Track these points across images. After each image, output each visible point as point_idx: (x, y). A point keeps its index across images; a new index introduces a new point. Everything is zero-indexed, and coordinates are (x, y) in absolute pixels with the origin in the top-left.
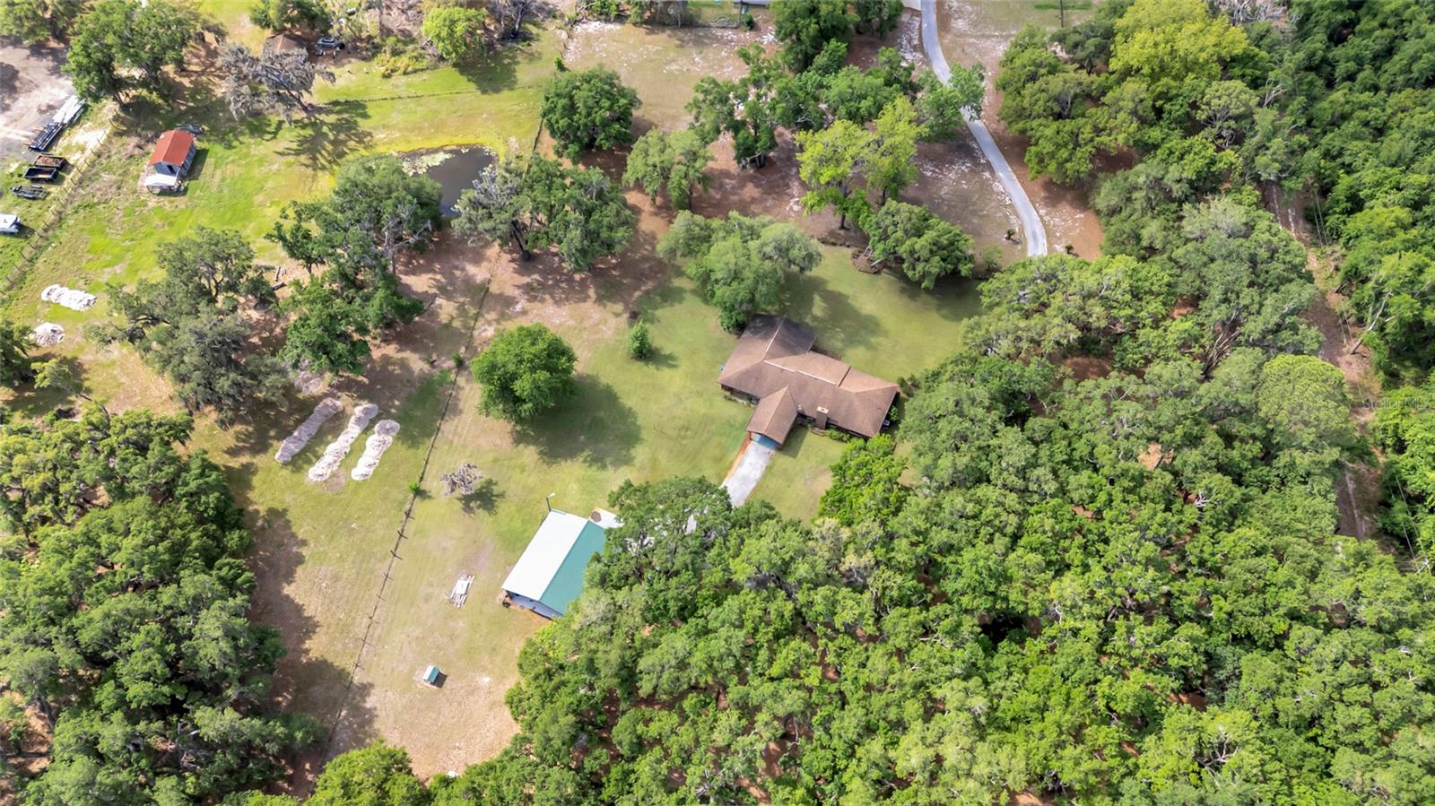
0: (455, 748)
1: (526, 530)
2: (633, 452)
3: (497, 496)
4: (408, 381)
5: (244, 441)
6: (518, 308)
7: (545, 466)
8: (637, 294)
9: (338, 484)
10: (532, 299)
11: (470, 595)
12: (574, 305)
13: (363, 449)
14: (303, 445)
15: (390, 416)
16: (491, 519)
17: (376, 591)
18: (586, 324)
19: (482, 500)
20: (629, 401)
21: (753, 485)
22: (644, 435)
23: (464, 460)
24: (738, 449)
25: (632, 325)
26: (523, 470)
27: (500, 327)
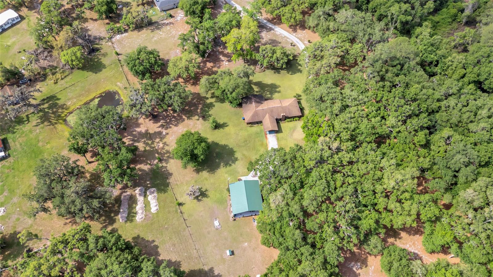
0: (252, 268)
1: (222, 196)
3: (205, 191)
4: (147, 174)
5: (104, 223)
6: (164, 133)
7: (213, 175)
8: (199, 110)
9: (150, 217)
10: (167, 128)
11: (221, 224)
12: (182, 124)
13: (149, 202)
14: (127, 213)
15: (149, 188)
16: (209, 199)
17: (191, 241)
19: (202, 195)
20: (222, 142)
22: (235, 149)
23: (186, 187)
24: (265, 139)
25: (205, 120)
26: (207, 180)
27: (163, 142)
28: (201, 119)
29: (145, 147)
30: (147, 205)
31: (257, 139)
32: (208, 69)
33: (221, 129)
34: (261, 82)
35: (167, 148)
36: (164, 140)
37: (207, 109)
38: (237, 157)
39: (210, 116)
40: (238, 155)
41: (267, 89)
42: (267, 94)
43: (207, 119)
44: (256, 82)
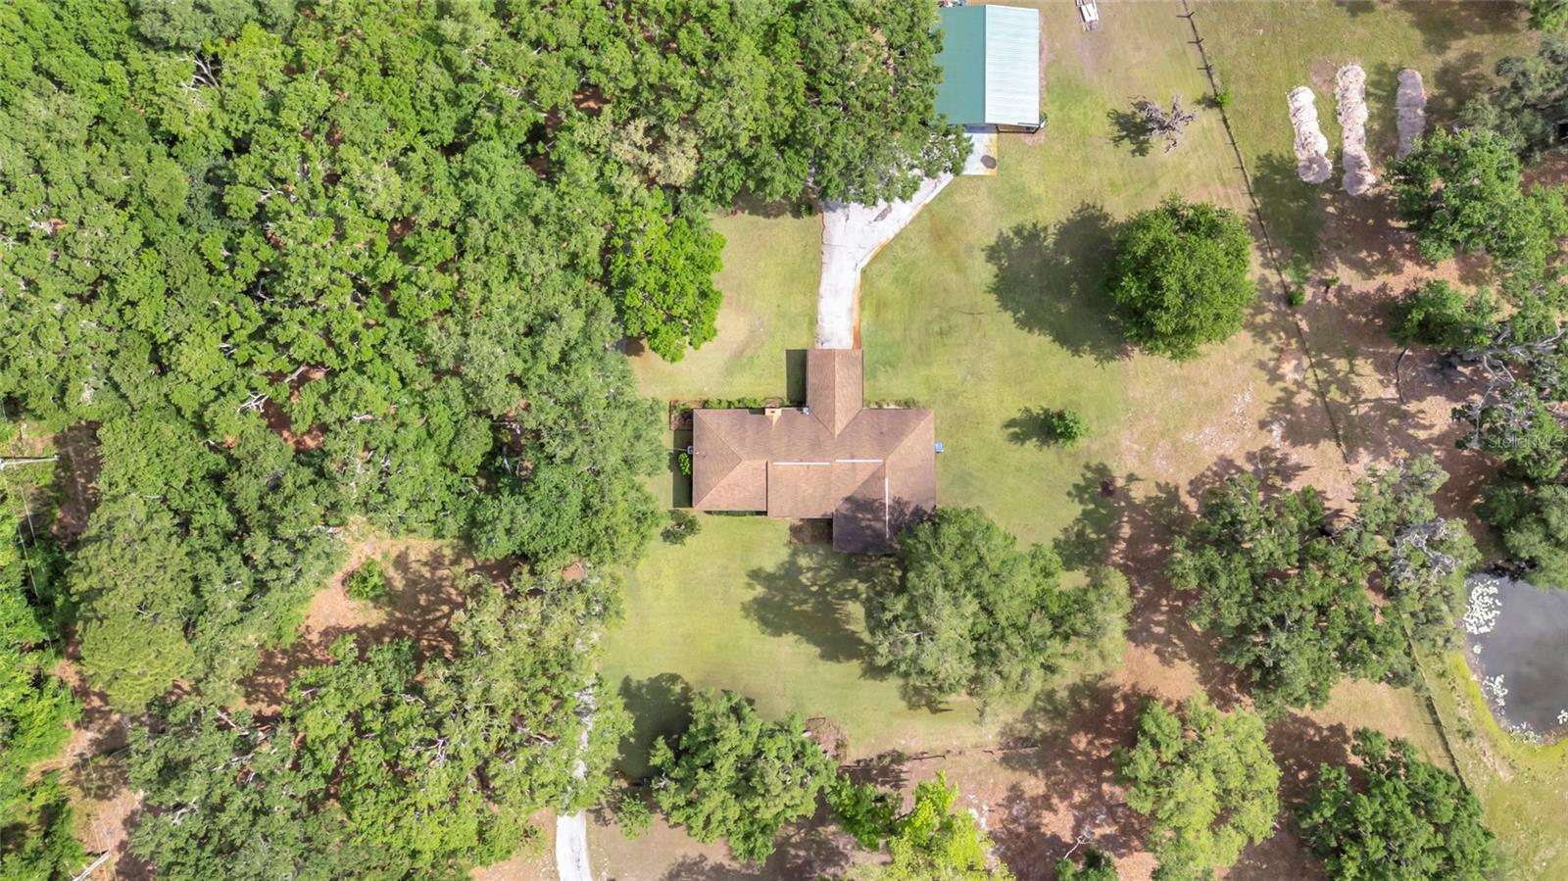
1: (1061, 109)
2: (993, 269)
3: (1122, 138)
4: (1339, 247)
5: (1474, 77)
6: (1277, 430)
7: (1089, 201)
8: (1126, 531)
9: (1316, 73)
10: (1266, 455)
11: (1074, 9)
12: (1202, 469)
13: (1323, 128)
14: (1399, 101)
15: (1326, 186)
16: (1109, 107)
18: (1164, 445)
19: (1135, 125)
20: (1038, 342)
21: (822, 290)
22: (992, 300)
23: (1192, 166)
24: (863, 333)
25: (1102, 470)
26: (1112, 184)
27: (1280, 384)
28: (1120, 483)
29: (1352, 371)
30: (1331, 120)
31: (898, 335)
32: (1065, 795)
33: (1036, 411)
34: (824, 656)
35: (1266, 353)
36: (1274, 393)
37: (1088, 531)
38: (989, 265)
39: (1079, 491)
40: (984, 272)
41: (805, 602)
42: (809, 575)
43: (1089, 475)
44: (850, 657)
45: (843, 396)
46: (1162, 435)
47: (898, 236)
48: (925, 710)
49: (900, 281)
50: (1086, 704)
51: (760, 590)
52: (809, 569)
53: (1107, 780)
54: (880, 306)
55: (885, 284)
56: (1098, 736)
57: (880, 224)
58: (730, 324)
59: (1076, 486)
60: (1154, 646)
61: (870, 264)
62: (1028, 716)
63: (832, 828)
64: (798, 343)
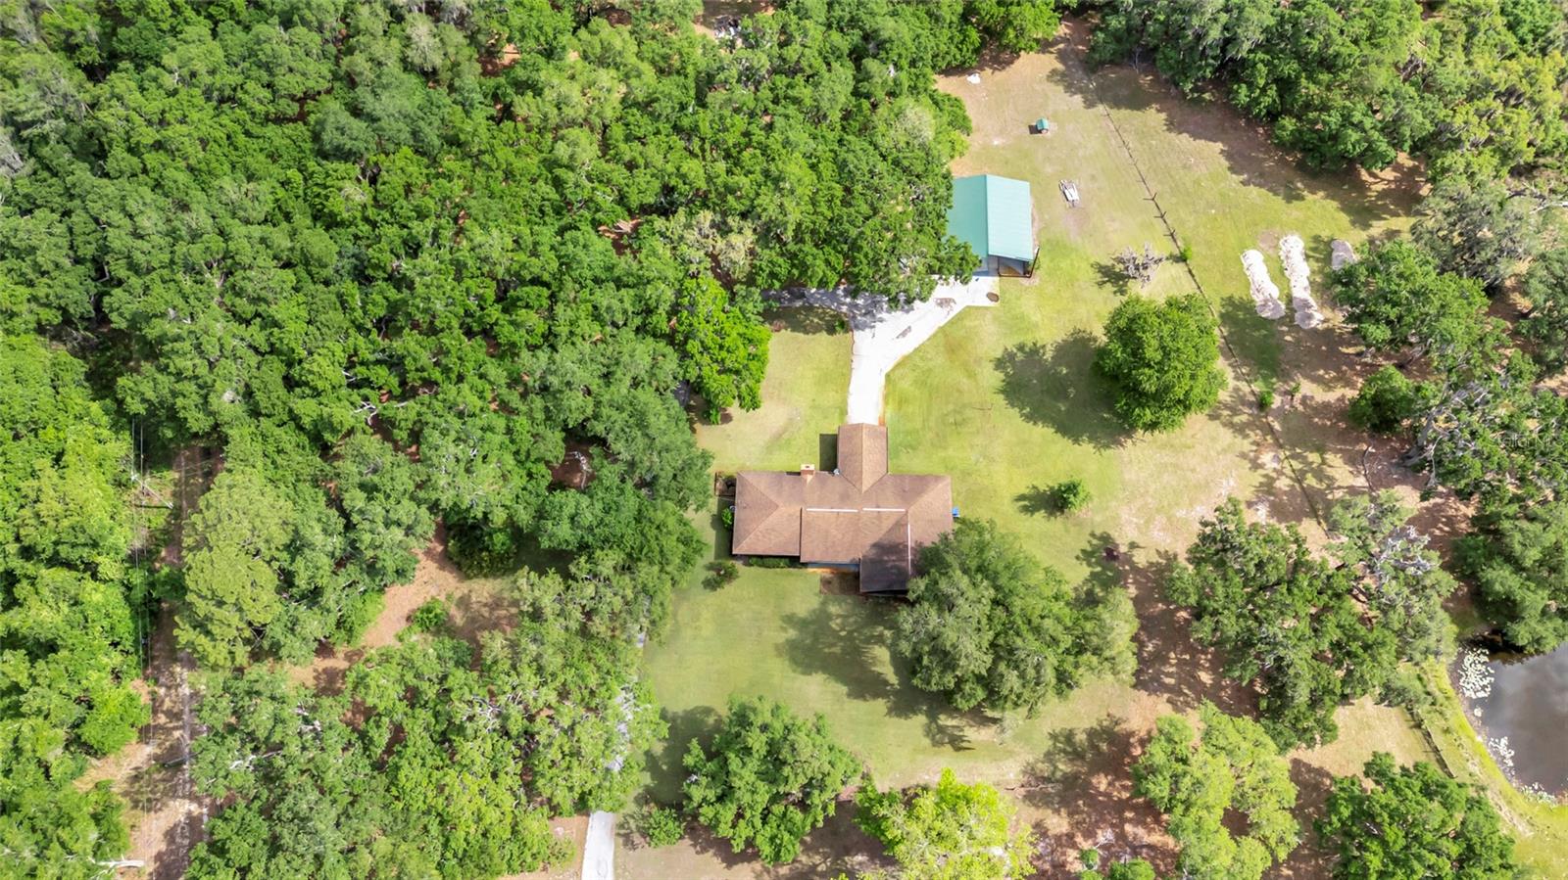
2: (1000, 375)
3: (1104, 282)
4: (1300, 366)
7: (1080, 327)
9: (1263, 241)
13: (1273, 279)
15: (1281, 321)
16: (1092, 261)
18: (1160, 520)
19: (1115, 273)
20: (1042, 432)
21: (851, 389)
22: (1000, 400)
25: (1106, 538)
27: (1261, 471)
28: (1123, 549)
29: (1324, 462)
30: (1279, 273)
31: (918, 425)
32: (1089, 834)
33: (1042, 488)
34: (849, 695)
35: (1246, 445)
36: (1257, 478)
37: (1097, 590)
38: (997, 373)
39: (1087, 556)
40: (994, 378)
41: (833, 645)
42: (839, 621)
43: (1095, 542)
44: (876, 696)
45: (870, 463)
46: (1158, 511)
47: (916, 350)
48: (948, 748)
49: (921, 383)
50: (1104, 747)
51: (792, 633)
52: (839, 616)
53: (1130, 821)
54: (902, 401)
55: (906, 385)
56: (1118, 778)
57: (901, 339)
58: (771, 414)
59: (1084, 551)
60: (1166, 696)
61: (893, 370)
62: (1049, 756)
63: (859, 858)
64: (831, 429)
